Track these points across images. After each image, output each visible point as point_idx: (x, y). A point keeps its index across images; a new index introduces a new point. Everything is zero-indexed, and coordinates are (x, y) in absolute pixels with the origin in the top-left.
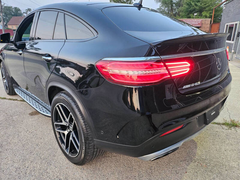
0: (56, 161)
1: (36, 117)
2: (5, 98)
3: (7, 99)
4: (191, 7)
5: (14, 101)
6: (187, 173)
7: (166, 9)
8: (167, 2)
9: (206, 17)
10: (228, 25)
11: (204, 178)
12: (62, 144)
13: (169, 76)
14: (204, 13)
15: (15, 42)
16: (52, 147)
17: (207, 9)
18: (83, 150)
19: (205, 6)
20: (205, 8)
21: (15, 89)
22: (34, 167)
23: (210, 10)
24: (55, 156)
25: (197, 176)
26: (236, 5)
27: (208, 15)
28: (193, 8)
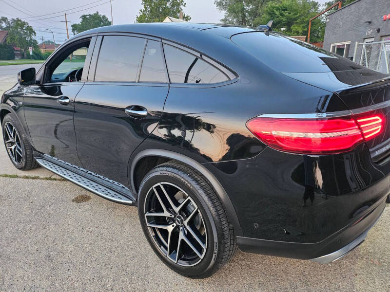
0: (154, 275)
1: (86, 205)
2: (16, 176)
3: (20, 177)
4: (274, 18)
5: (33, 180)
6: (358, 276)
7: (235, 20)
8: (237, 10)
9: (297, 33)
10: (335, 46)
11: (384, 280)
12: (160, 247)
13: (362, 139)
14: (294, 28)
15: (43, 83)
16: (137, 254)
17: (298, 21)
18: (214, 255)
19: (295, 16)
20: (295, 19)
21: (37, 160)
22: (123, 288)
23: (303, 22)
24: (149, 267)
25: (373, 279)
26: (346, 17)
27: (301, 31)
28: (278, 19)
